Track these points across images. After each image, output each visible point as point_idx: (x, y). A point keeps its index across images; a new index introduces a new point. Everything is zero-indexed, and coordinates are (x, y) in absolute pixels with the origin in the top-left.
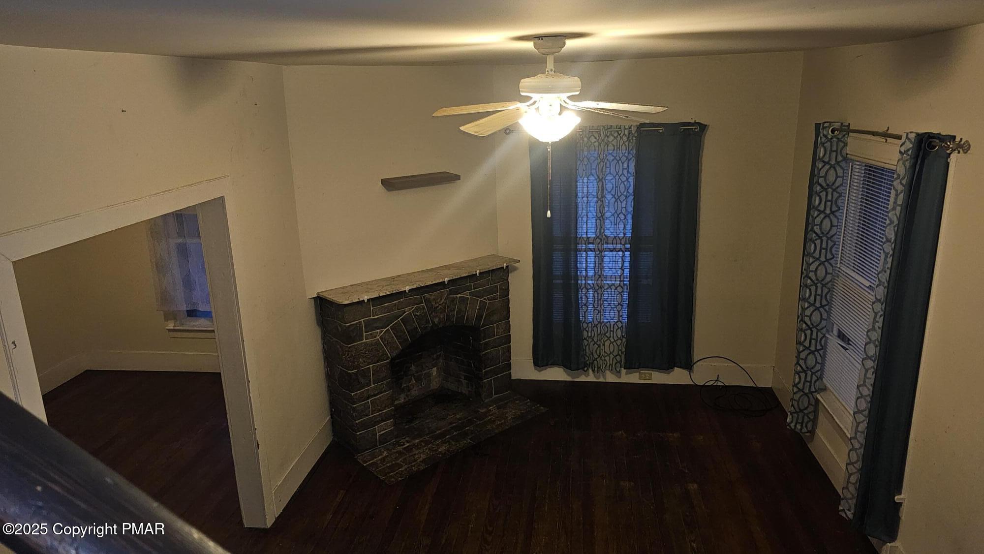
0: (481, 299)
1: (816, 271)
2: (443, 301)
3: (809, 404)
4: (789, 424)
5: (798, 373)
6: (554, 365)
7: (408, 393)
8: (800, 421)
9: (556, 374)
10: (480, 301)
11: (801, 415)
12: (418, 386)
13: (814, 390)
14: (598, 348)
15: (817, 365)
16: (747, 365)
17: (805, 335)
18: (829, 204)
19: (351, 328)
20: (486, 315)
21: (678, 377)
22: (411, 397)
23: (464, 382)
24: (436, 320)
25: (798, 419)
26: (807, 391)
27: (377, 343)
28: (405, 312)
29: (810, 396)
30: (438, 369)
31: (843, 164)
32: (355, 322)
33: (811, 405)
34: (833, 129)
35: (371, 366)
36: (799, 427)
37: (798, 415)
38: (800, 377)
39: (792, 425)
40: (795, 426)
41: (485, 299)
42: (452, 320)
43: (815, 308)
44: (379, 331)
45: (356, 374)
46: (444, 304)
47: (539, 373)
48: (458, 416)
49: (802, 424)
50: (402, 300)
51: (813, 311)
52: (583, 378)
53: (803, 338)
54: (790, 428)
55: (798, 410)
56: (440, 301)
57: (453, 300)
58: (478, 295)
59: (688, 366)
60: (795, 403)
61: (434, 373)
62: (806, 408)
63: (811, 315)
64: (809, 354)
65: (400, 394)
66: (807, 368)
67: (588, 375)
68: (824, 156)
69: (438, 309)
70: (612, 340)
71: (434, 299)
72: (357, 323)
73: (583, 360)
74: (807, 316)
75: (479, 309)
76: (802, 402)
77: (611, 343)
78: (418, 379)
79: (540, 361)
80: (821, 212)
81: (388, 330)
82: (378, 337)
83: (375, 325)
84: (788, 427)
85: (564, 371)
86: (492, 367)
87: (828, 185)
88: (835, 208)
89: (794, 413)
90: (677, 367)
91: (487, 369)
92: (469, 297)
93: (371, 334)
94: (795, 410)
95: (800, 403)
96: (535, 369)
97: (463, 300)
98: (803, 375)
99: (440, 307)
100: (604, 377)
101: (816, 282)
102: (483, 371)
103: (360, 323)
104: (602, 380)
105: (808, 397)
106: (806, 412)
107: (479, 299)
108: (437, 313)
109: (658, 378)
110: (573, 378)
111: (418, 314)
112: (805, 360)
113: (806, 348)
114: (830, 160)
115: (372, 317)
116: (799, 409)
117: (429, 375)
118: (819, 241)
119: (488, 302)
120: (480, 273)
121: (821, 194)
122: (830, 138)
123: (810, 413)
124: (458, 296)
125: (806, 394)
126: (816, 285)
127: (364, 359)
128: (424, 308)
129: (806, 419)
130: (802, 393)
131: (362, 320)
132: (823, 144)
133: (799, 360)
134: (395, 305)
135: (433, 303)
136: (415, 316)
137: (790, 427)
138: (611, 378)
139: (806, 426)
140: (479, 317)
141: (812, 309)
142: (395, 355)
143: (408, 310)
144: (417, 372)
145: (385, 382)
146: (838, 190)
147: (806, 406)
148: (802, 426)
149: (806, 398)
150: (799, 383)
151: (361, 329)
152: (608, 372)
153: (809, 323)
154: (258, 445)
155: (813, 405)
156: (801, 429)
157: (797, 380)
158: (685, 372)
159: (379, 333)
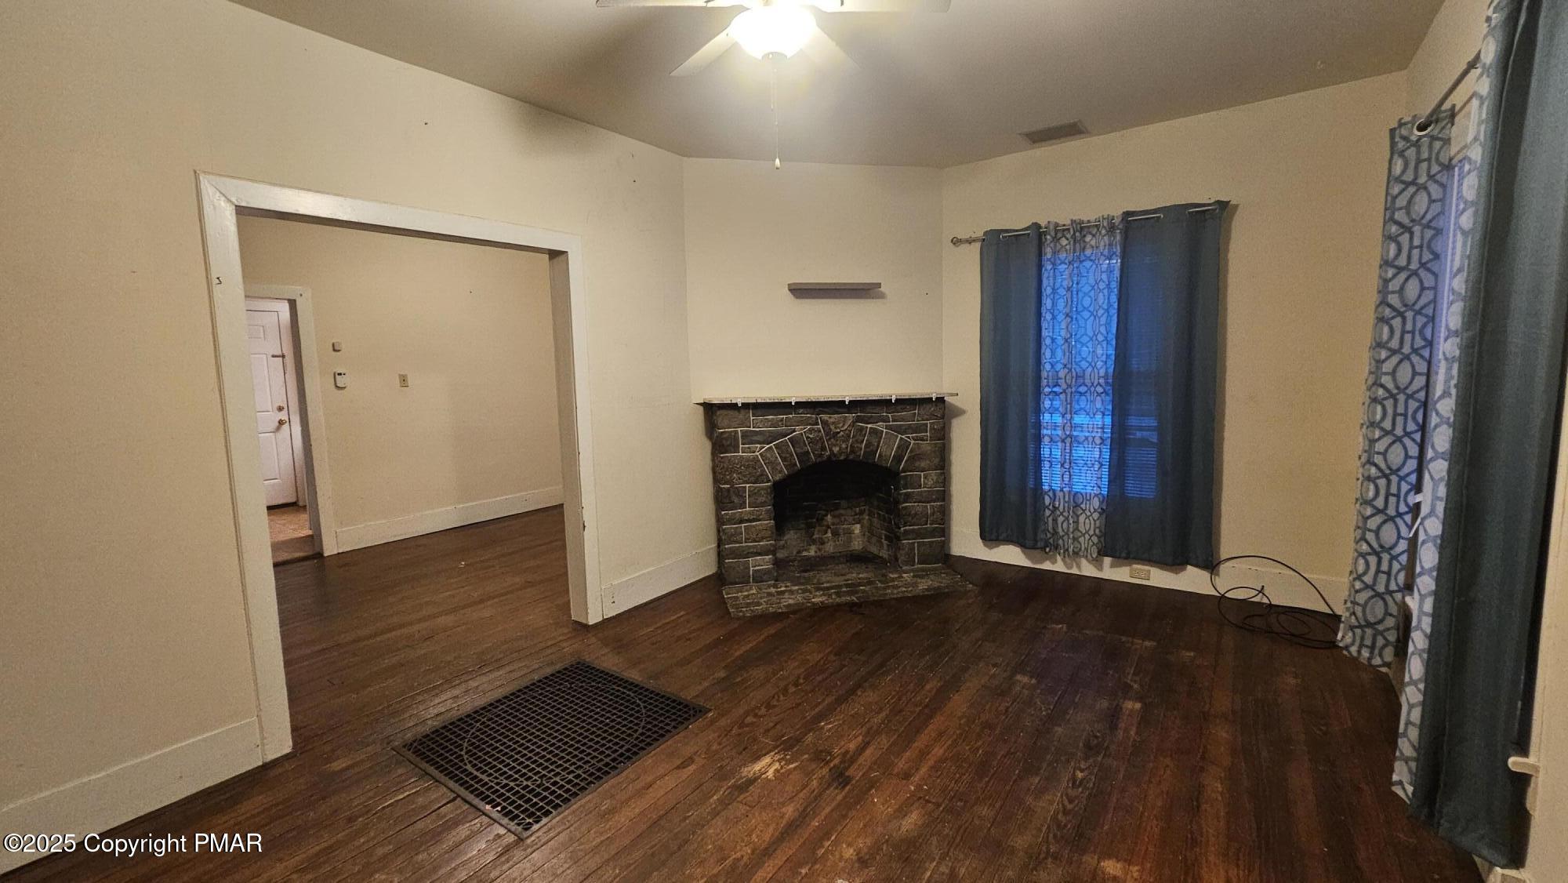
0: (903, 437)
1: (1393, 373)
2: (846, 427)
3: (1387, 613)
4: (1347, 648)
5: (1363, 555)
6: (1008, 541)
7: (821, 546)
8: (1368, 642)
9: (1010, 555)
10: (901, 438)
11: (1369, 631)
12: (835, 541)
13: (1395, 588)
14: (1064, 521)
15: (1401, 541)
16: (1315, 576)
17: (1377, 487)
18: (1416, 252)
19: (725, 436)
20: (909, 458)
21: (1192, 580)
22: (825, 552)
23: (885, 542)
24: (836, 449)
25: (1362, 638)
26: (1381, 588)
27: (756, 460)
28: (794, 431)
29: (1388, 598)
30: (862, 527)
31: (1443, 178)
32: (730, 430)
33: (1391, 615)
34: (1419, 124)
35: (748, 485)
36: (1365, 653)
37: (1364, 632)
38: (1367, 564)
39: (1354, 650)
40: (1359, 652)
41: (909, 437)
42: (858, 454)
43: (1394, 438)
44: (759, 446)
45: (728, 490)
46: (847, 432)
47: (989, 551)
48: (861, 576)
49: (1372, 648)
50: (791, 416)
51: (1391, 445)
52: (1047, 566)
53: (1371, 494)
54: (1348, 655)
55: (1363, 623)
56: (842, 427)
57: (861, 429)
58: (899, 430)
59: (1211, 565)
60: (1359, 610)
61: (857, 531)
62: (1381, 622)
63: (1386, 450)
64: (1385, 522)
65: (810, 545)
66: (1381, 546)
67: (1054, 562)
68: (1403, 172)
69: (839, 435)
70: (1089, 514)
71: (833, 423)
72: (731, 432)
73: (1043, 536)
74: (1378, 453)
75: (898, 447)
76: (1373, 608)
77: (1087, 517)
78: (835, 534)
79: (990, 533)
80: (1400, 269)
81: (771, 447)
82: (758, 454)
83: (755, 438)
84: (1345, 652)
85: (1023, 551)
86: (916, 527)
87: (1413, 221)
88: (1427, 256)
89: (1356, 627)
90: (1192, 565)
91: (907, 528)
92: (885, 430)
93: (749, 448)
94: (1359, 623)
95: (1368, 610)
96: (985, 545)
97: (874, 431)
98: (1373, 560)
99: (842, 433)
100: (1079, 567)
101: (1395, 391)
102: (902, 529)
103: (736, 432)
104: (1075, 571)
105: (1384, 600)
106: (1380, 627)
107: (900, 436)
108: (837, 440)
109: (1159, 578)
110: (1035, 564)
111: (811, 436)
112: (1377, 532)
113: (1379, 511)
114: (1416, 178)
115: (751, 429)
116: (1366, 620)
117: (850, 532)
118: (1399, 320)
119: (912, 442)
120: (897, 400)
121: (1400, 239)
122: (1415, 139)
123: (1388, 629)
124: (869, 426)
125: (1378, 595)
126: (1393, 396)
127: (740, 476)
128: (820, 431)
129: (1380, 642)
130: (1371, 593)
131: (739, 429)
132: (1402, 154)
133: (1365, 534)
134: (782, 420)
135: (832, 427)
136: (808, 438)
137: (1349, 652)
138: (1087, 570)
139: (1381, 655)
140: (898, 458)
141: (1388, 440)
142: (778, 478)
143: (799, 430)
144: (833, 524)
145: (764, 509)
146: (1433, 224)
147: (1380, 617)
148: (1372, 653)
149: (1381, 603)
150: (1365, 573)
151: (736, 439)
152: (1084, 562)
153: (1383, 466)
154: (584, 527)
155: (1394, 616)
156: (1370, 659)
157: (1361, 568)
158: (1204, 575)
159: (759, 450)
